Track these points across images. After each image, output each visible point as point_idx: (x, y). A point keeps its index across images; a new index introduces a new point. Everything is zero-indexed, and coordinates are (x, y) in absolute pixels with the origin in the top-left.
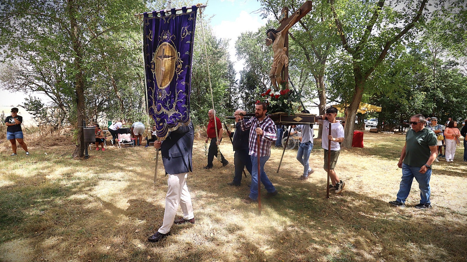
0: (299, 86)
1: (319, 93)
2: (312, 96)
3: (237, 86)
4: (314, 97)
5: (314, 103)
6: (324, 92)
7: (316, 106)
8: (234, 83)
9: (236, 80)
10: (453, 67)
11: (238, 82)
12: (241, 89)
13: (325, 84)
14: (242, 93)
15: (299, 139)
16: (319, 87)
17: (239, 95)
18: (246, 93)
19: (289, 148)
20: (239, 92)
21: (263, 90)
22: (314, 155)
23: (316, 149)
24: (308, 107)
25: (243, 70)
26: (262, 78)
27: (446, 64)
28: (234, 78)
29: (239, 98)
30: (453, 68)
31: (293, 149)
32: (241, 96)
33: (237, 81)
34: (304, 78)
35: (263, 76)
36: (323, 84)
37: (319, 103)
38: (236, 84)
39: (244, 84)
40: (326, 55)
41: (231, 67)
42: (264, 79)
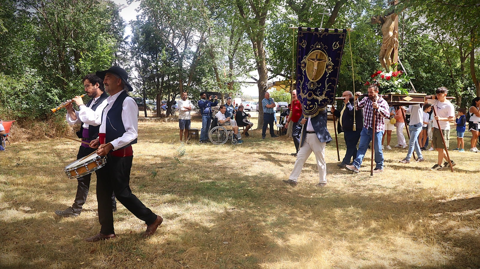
0: (230, 52)
1: (258, 64)
2: (248, 67)
3: (127, 47)
4: (251, 69)
5: (252, 77)
6: (264, 63)
7: (254, 83)
8: (121, 41)
9: (124, 37)
10: (423, 31)
11: (129, 40)
12: (135, 53)
13: (266, 51)
14: (137, 59)
15: (233, 129)
16: (258, 54)
17: (132, 64)
18: (143, 60)
19: (220, 143)
20: (132, 58)
21: (172, 54)
22: (253, 149)
23: (256, 142)
24: (243, 84)
25: (136, 20)
26: (171, 35)
27: (415, 27)
28: (123, 34)
29: (131, 68)
30: (423, 33)
31: (225, 144)
32: (136, 64)
33: (127, 38)
34: (236, 38)
35: (171, 31)
36: (263, 51)
37: (258, 78)
38: (126, 43)
39: (141, 44)
40: (265, 9)
41: (115, 13)
42: (173, 36)
